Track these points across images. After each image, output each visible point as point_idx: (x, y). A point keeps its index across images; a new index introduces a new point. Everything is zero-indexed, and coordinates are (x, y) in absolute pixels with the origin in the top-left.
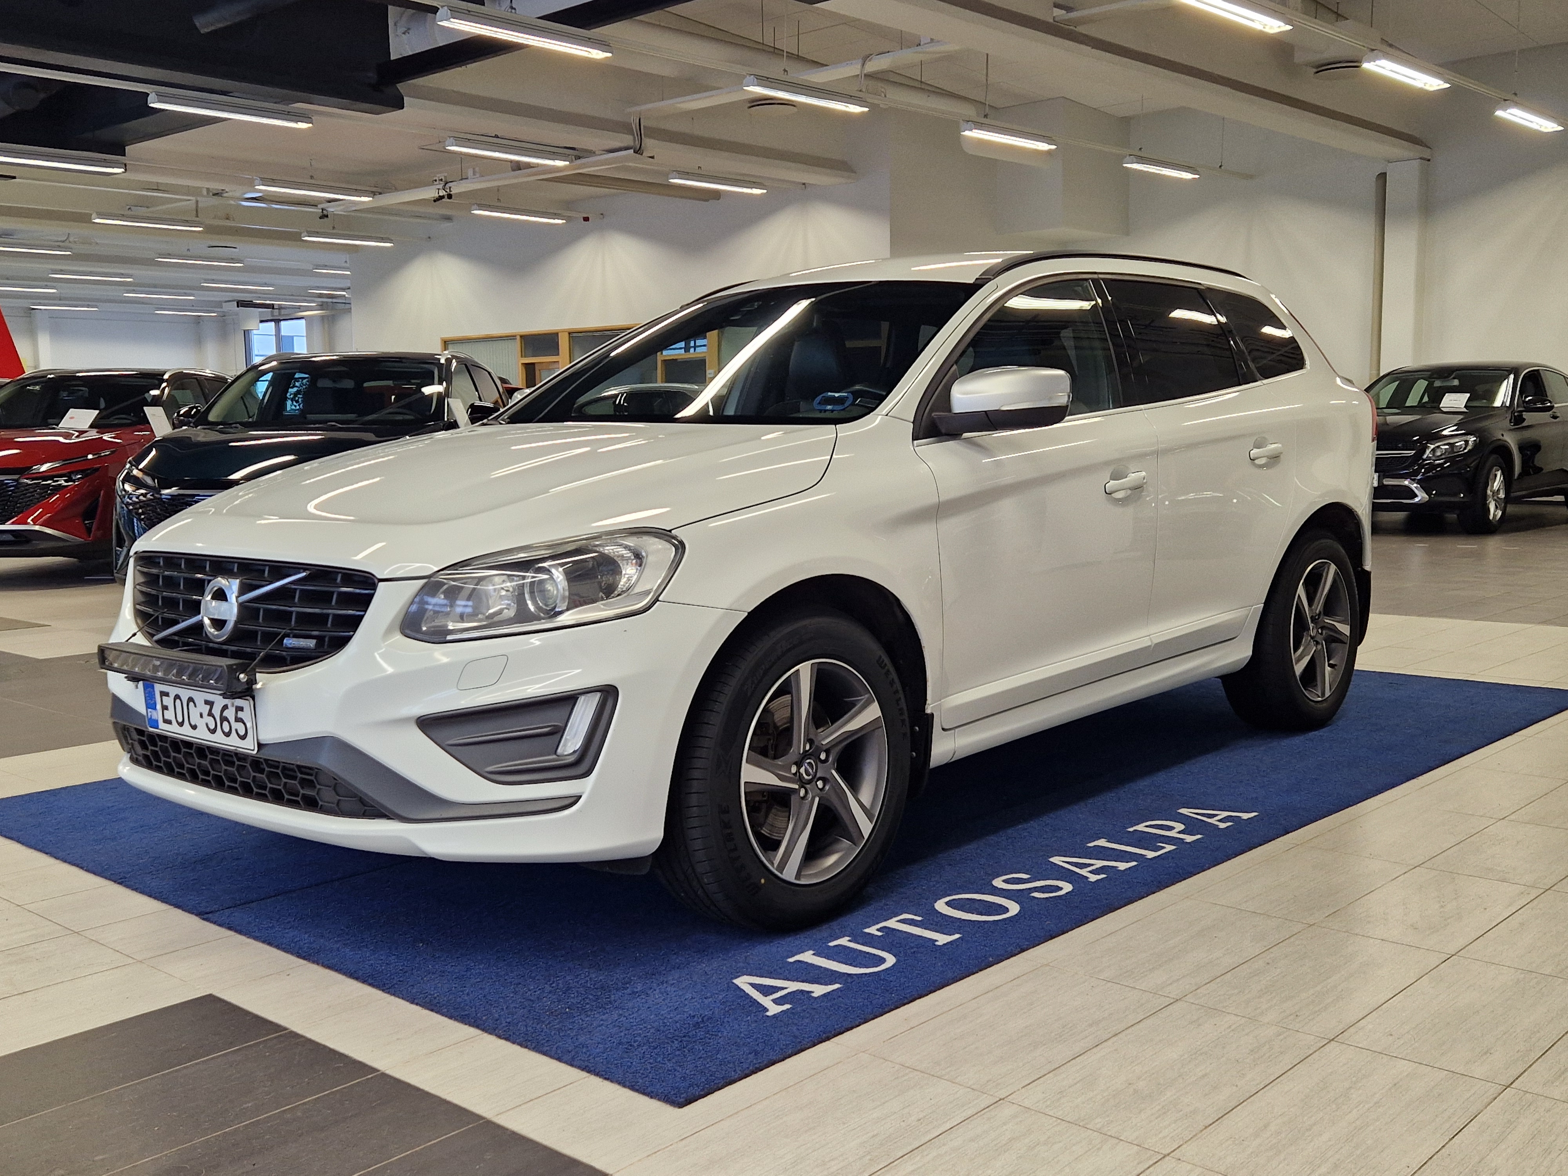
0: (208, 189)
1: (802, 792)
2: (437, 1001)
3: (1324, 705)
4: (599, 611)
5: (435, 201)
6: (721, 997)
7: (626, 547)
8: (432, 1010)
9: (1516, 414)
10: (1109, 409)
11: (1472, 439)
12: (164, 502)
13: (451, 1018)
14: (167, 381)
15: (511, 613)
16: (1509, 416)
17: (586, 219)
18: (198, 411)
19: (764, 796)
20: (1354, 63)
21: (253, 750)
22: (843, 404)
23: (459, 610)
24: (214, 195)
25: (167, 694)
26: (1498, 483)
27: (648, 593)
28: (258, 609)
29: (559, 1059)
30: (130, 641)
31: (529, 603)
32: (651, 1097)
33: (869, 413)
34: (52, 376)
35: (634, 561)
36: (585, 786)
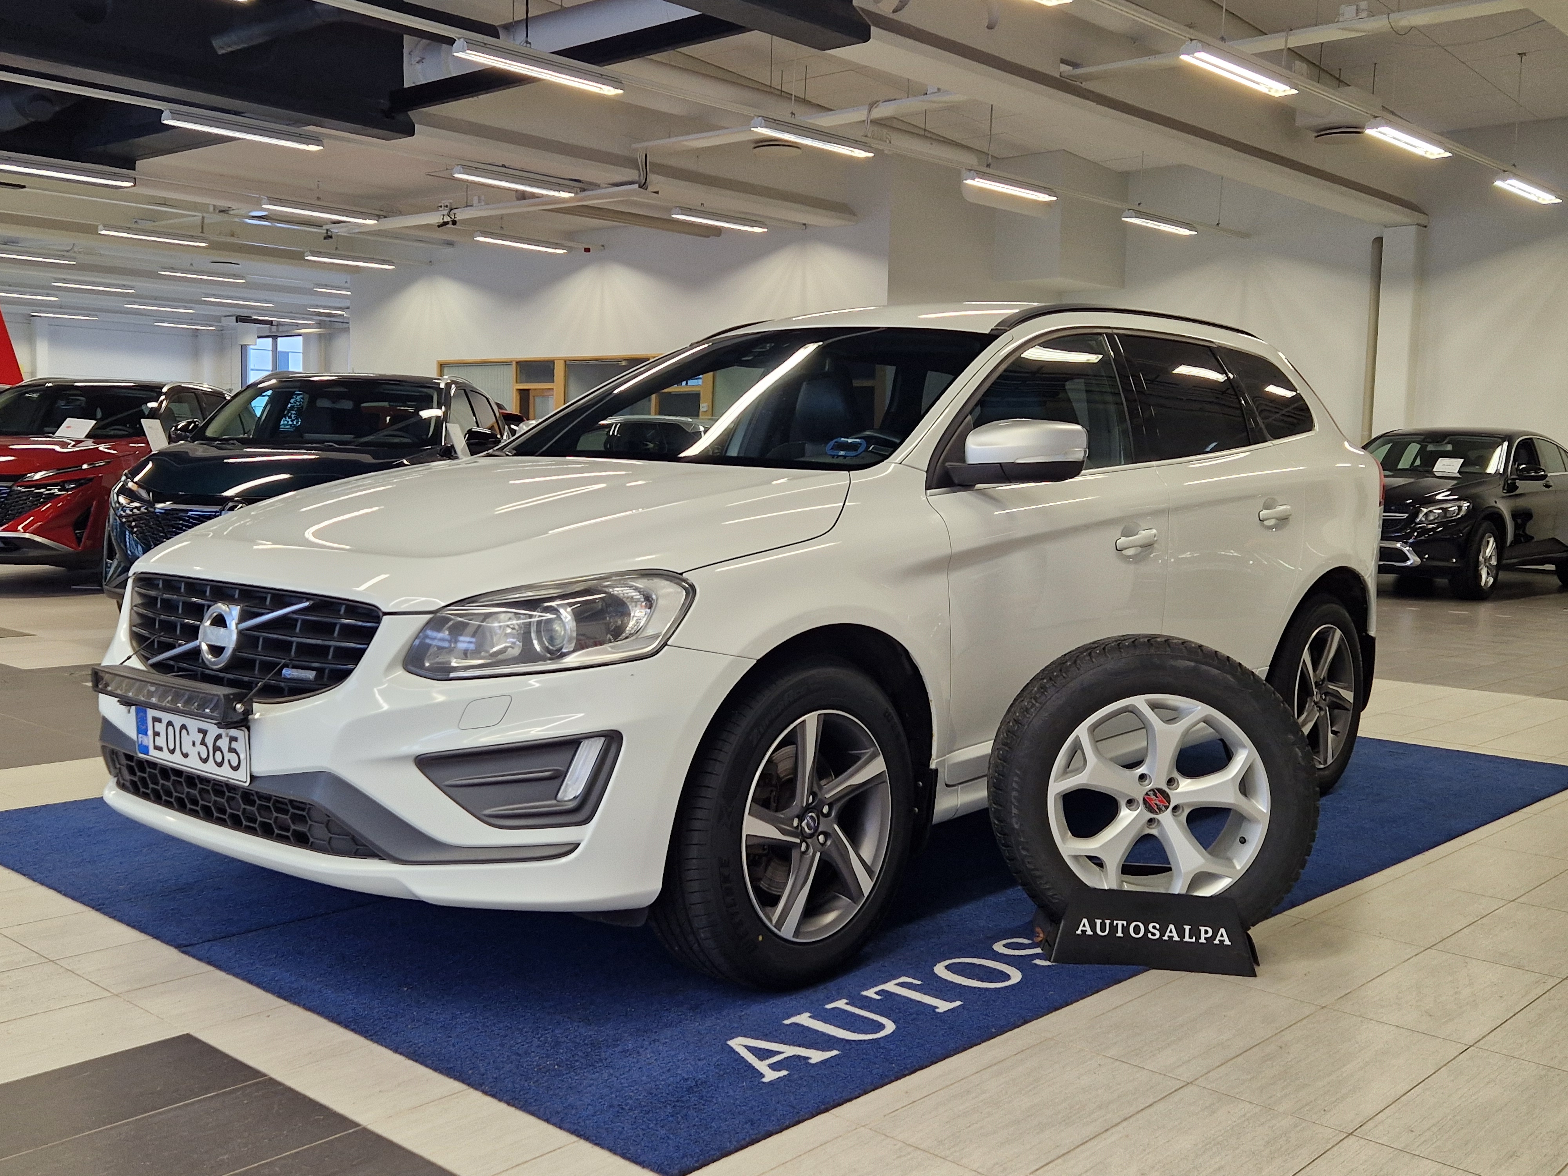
0: (214, 206)
1: (804, 846)
2: (421, 1051)
3: (1326, 772)
4: (607, 654)
5: (439, 226)
6: (714, 1059)
7: (636, 589)
8: (416, 1061)
9: (1509, 482)
10: (1120, 464)
11: (1465, 505)
12: (157, 516)
13: (435, 1069)
14: (165, 394)
15: (516, 652)
16: (1502, 483)
17: (587, 250)
18: (196, 426)
19: (764, 849)
20: (1355, 129)
21: (246, 782)
22: (856, 450)
23: (461, 646)
24: (221, 211)
25: (159, 720)
26: (1490, 549)
27: (655, 637)
28: (258, 638)
29: (548, 1121)
30: (125, 664)
31: (535, 642)
32: (644, 1167)
33: (882, 461)
34: (50, 385)
35: (644, 604)
36: (583, 834)
